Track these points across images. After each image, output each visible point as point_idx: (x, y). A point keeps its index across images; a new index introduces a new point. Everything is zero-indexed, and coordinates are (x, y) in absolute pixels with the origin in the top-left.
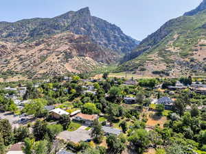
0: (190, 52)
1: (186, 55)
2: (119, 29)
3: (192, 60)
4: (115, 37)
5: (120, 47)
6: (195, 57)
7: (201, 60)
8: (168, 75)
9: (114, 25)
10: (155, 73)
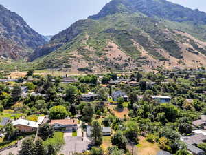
0: (103, 52)
1: (100, 55)
2: (21, 19)
3: (106, 59)
4: (17, 27)
5: (25, 41)
6: (107, 56)
7: (112, 59)
8: (91, 71)
9: (14, 13)
10: (80, 70)
